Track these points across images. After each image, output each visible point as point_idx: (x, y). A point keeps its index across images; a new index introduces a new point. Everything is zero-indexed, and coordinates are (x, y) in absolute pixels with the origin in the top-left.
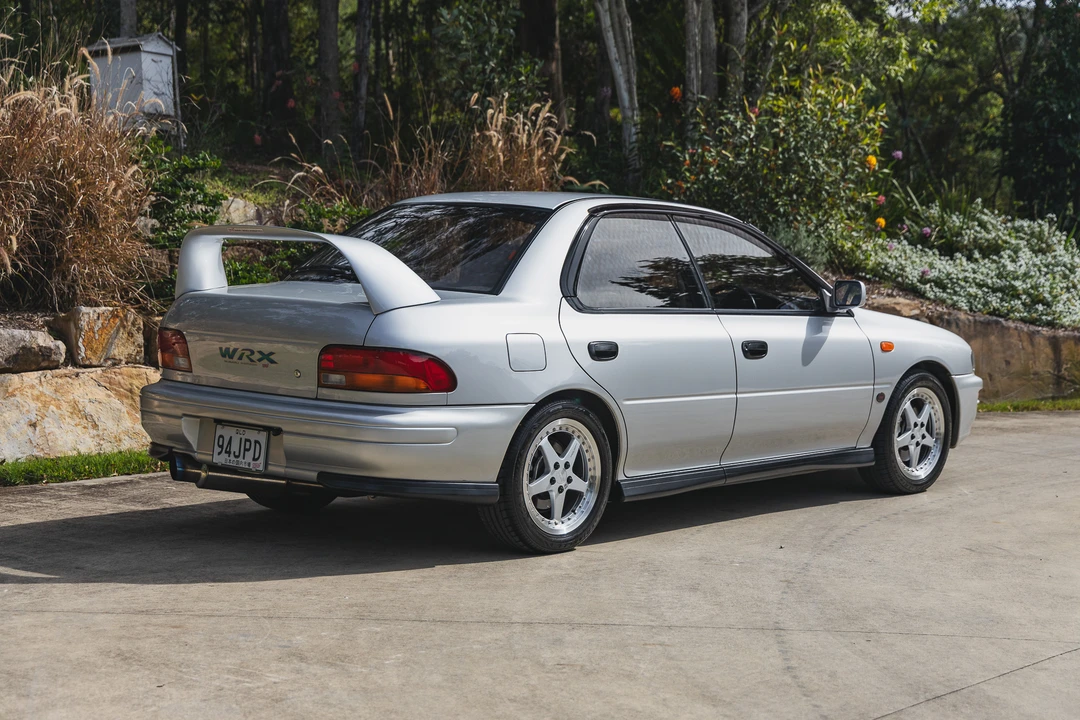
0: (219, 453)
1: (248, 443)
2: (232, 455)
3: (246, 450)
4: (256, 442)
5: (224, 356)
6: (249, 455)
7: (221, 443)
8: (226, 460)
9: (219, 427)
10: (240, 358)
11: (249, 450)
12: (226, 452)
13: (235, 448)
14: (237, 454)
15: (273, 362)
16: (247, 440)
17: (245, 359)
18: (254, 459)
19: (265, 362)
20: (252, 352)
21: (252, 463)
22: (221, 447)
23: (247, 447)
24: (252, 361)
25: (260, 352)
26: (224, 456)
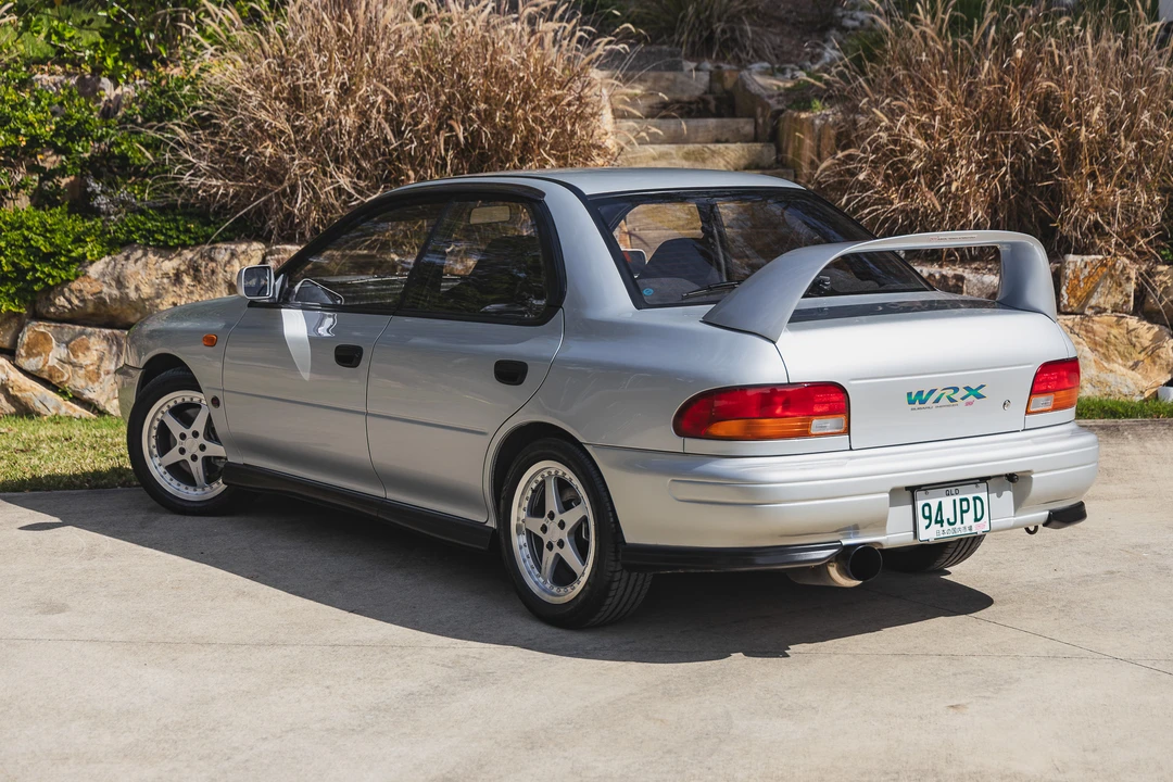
0: (927, 527)
1: (965, 503)
2: (945, 523)
3: (963, 512)
4: (975, 499)
5: (911, 402)
6: (969, 517)
7: (927, 514)
8: (938, 532)
9: (919, 494)
10: (937, 401)
11: (967, 511)
12: (937, 522)
13: (948, 513)
14: (952, 520)
15: (980, 397)
16: (962, 500)
17: (944, 401)
18: (976, 520)
19: (971, 398)
20: (956, 389)
21: (974, 525)
22: (930, 518)
23: (965, 508)
24: (952, 400)
25: (967, 388)
26: (935, 527)
